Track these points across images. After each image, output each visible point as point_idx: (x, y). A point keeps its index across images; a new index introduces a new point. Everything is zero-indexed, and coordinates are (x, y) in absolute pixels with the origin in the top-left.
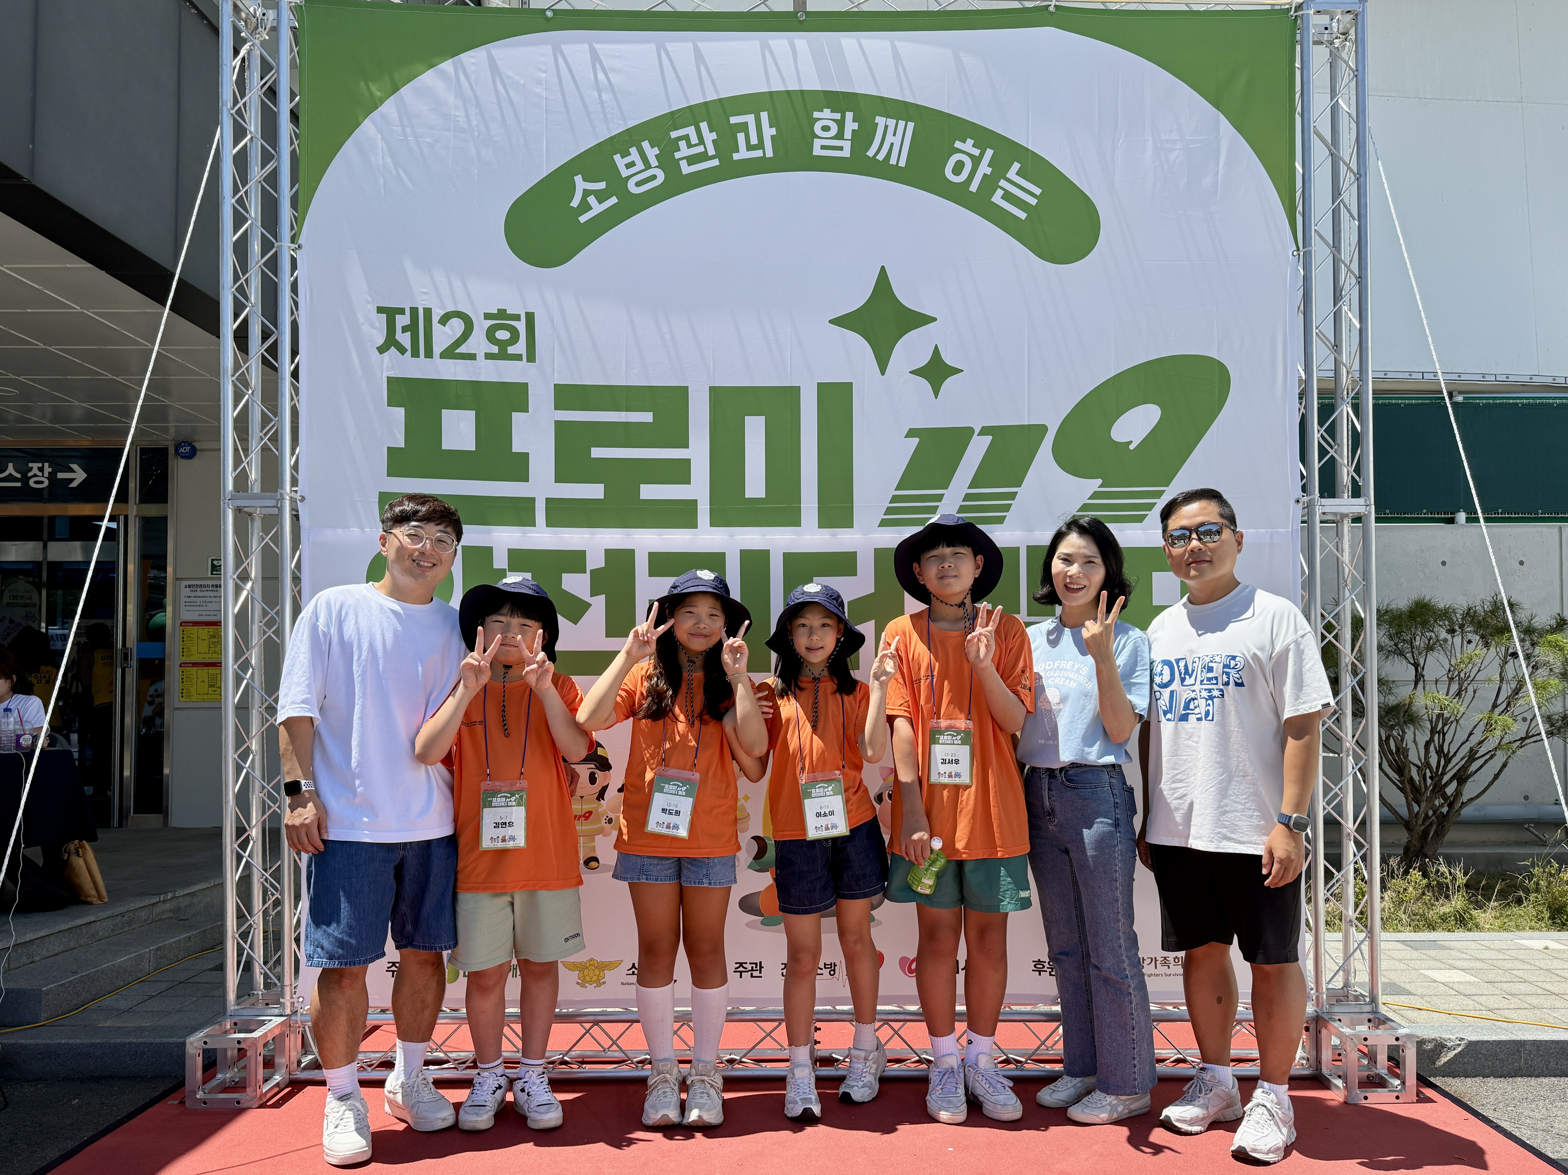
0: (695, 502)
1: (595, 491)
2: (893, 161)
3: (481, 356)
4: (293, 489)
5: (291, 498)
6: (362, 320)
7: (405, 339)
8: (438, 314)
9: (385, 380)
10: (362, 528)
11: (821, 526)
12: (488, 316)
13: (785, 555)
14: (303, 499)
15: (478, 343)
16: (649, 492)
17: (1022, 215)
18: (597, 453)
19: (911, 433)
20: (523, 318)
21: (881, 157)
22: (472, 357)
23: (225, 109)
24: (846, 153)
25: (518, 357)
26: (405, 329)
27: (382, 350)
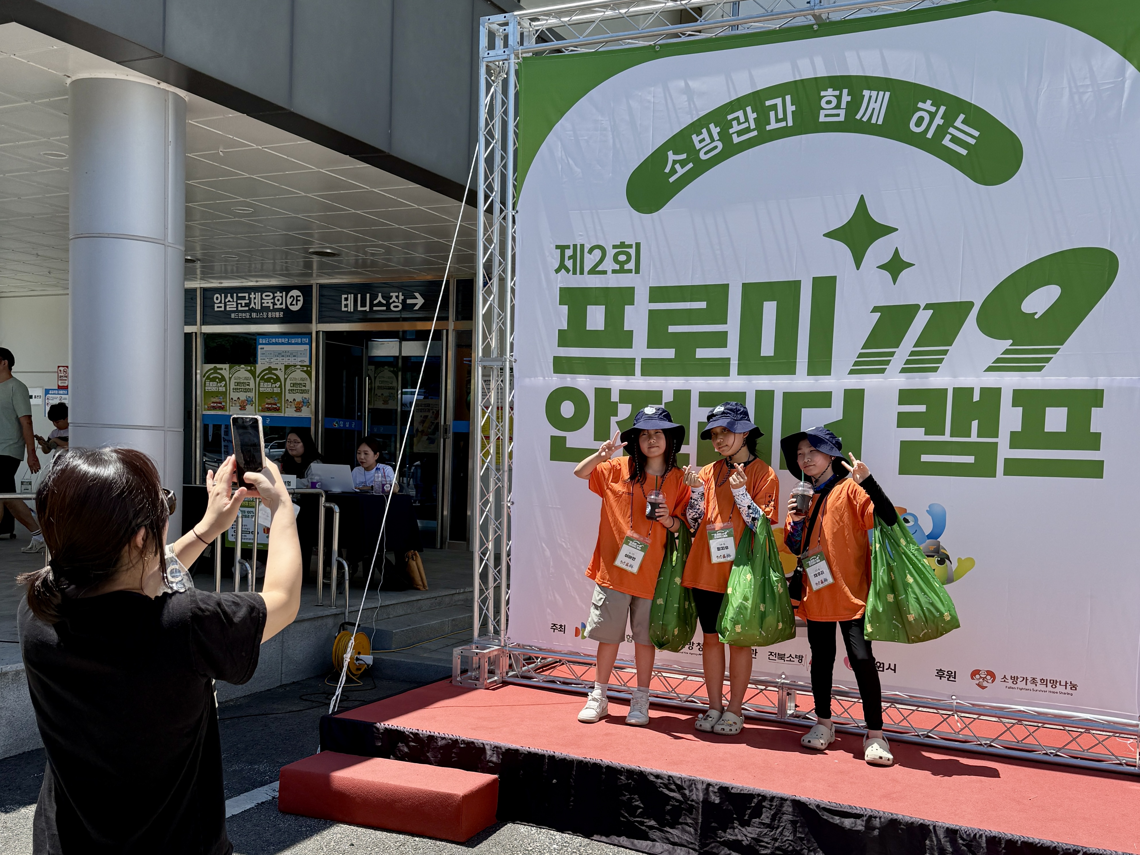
0: (729, 359)
1: (669, 353)
2: (873, 121)
3: (609, 272)
4: (511, 354)
5: (510, 360)
6: (547, 254)
7: (569, 264)
8: (588, 248)
9: (558, 289)
10: (544, 378)
11: (809, 374)
12: (615, 247)
13: (785, 394)
14: (516, 361)
15: (609, 264)
16: (702, 353)
17: (964, 152)
18: (672, 329)
19: (875, 309)
20: (634, 246)
21: (865, 119)
22: (604, 272)
23: (481, 132)
24: (842, 118)
25: (630, 271)
26: (570, 258)
27: (557, 271)
